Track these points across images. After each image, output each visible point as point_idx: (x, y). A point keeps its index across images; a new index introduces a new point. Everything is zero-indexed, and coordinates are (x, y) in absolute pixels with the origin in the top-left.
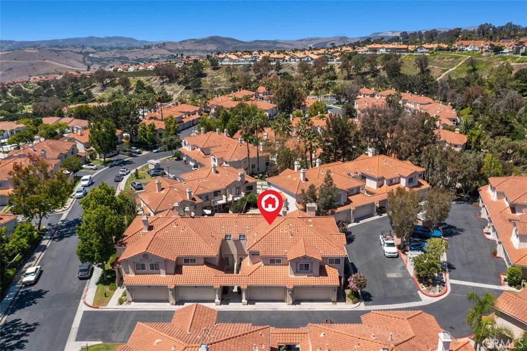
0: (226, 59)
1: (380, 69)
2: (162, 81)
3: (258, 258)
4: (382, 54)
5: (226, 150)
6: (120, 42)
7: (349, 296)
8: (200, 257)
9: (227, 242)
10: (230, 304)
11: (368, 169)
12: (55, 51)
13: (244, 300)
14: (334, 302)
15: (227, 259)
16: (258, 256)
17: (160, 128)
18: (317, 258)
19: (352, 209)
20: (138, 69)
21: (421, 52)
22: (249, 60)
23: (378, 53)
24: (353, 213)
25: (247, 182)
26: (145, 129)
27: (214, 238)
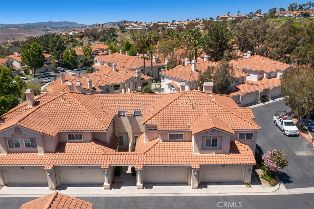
0: (130, 26)
1: (229, 29)
2: (89, 40)
3: (155, 133)
4: (230, 21)
5: (127, 61)
6: (67, 25)
7: (263, 177)
8: (87, 132)
9: (121, 119)
10: (122, 188)
11: (248, 66)
12: (27, 29)
13: (139, 184)
14: (247, 184)
15: (121, 137)
16: (155, 131)
17: (80, 55)
18: (229, 131)
19: (241, 95)
20: (75, 33)
21: (255, 19)
22: (145, 26)
23: (227, 20)
24: (242, 99)
25: (143, 79)
26: (68, 54)
27: (106, 113)
